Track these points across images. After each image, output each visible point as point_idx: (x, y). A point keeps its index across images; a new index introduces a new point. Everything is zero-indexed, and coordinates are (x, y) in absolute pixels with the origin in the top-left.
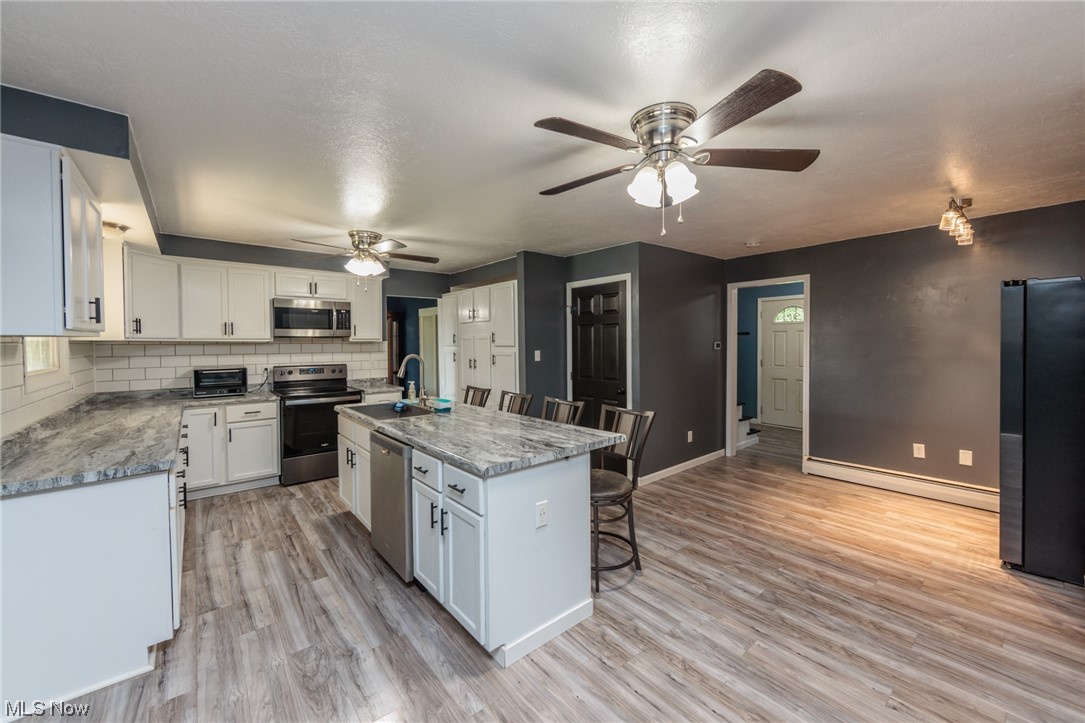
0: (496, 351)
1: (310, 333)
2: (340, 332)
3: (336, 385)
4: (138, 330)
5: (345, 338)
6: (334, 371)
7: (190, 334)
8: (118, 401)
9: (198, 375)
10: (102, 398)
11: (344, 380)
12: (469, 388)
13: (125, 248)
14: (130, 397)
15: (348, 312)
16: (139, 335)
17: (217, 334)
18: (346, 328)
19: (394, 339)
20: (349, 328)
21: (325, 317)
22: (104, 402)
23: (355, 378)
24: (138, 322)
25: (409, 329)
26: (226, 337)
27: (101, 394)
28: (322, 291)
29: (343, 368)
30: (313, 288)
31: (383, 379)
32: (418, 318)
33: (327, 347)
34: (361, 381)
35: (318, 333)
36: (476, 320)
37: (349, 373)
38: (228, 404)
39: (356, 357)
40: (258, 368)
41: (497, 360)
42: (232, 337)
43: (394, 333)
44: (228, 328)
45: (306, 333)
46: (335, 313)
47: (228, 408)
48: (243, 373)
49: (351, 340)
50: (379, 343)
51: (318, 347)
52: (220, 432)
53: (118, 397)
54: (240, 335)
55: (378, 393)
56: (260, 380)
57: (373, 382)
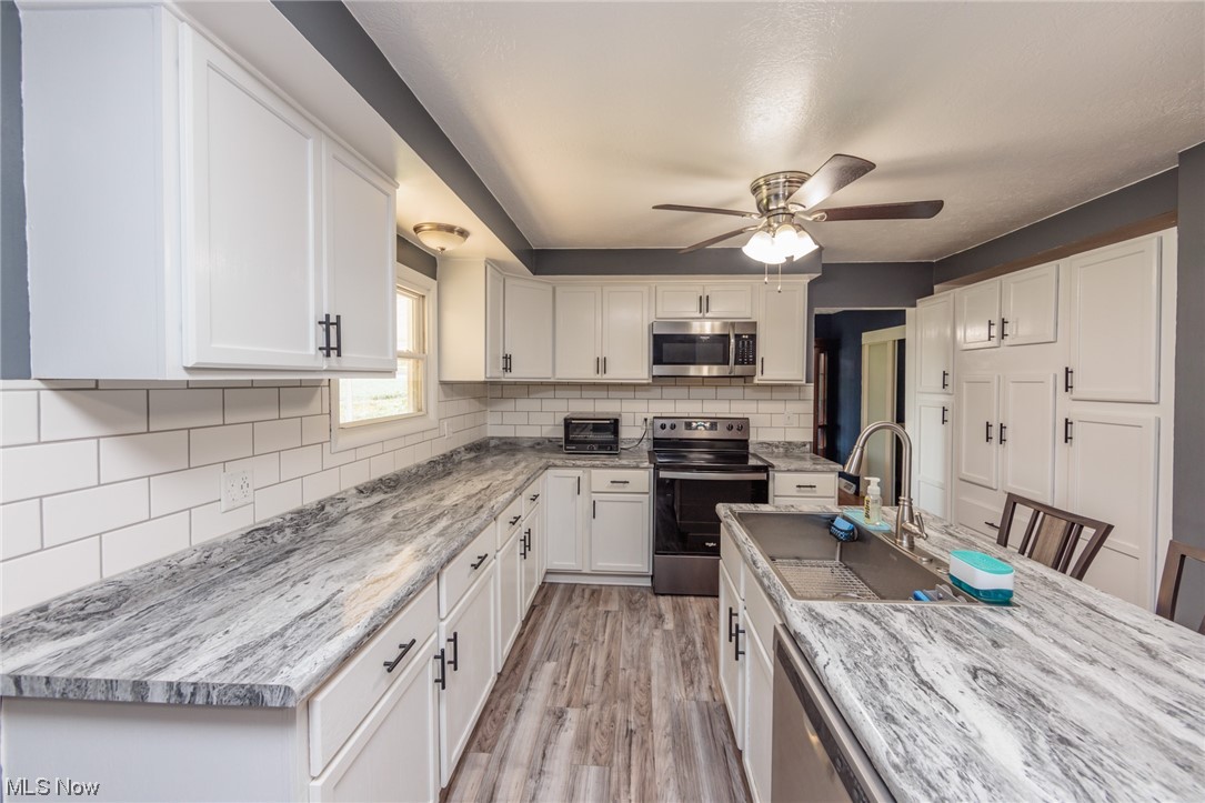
0: (1076, 411)
1: (705, 370)
2: (738, 370)
3: (733, 449)
4: (507, 368)
5: (747, 379)
6: (730, 428)
7: (566, 373)
8: (505, 447)
9: (569, 424)
10: (493, 443)
11: (744, 443)
12: (1013, 501)
13: (489, 267)
14: (515, 444)
15: (753, 337)
16: (508, 375)
17: (587, 373)
18: (748, 364)
19: (821, 378)
20: (754, 363)
21: (719, 347)
22: (496, 447)
23: (761, 439)
24: (507, 358)
25: (845, 363)
26: (599, 376)
27: (493, 438)
28: (716, 309)
29: (743, 424)
30: (704, 303)
31: (804, 445)
32: (860, 346)
33: (722, 392)
34: (770, 445)
35: (715, 370)
36: (1007, 340)
37: (752, 432)
38: (593, 467)
39: (765, 407)
40: (636, 418)
41: (1076, 430)
42: (604, 376)
43: (822, 370)
44: (601, 365)
45: (700, 371)
46: (732, 341)
47: (594, 471)
48: (614, 426)
49: (756, 381)
50: (800, 386)
51: (711, 392)
52: (583, 502)
53: (505, 443)
54: (615, 374)
55: (796, 471)
56: (638, 433)
57: (789, 449)
